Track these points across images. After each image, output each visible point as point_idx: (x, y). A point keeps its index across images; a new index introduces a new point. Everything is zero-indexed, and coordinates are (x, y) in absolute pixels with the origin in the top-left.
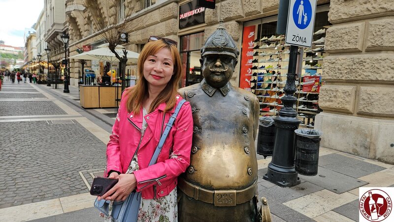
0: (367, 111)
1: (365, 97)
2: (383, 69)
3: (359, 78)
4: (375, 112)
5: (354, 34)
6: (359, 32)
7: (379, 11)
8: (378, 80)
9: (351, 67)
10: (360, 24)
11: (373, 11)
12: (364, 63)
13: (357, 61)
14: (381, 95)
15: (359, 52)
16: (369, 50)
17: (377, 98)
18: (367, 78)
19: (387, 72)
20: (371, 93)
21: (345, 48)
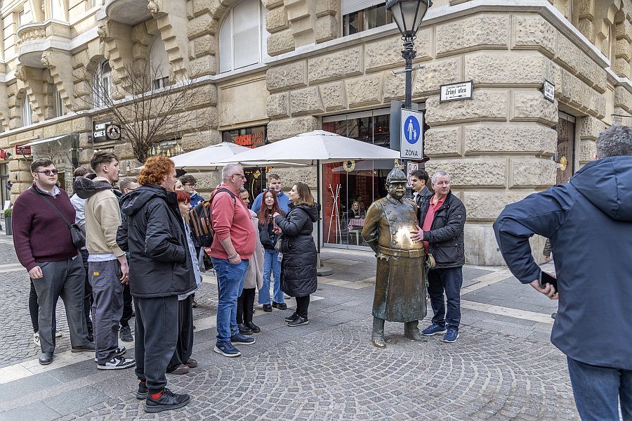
0: (473, 217)
1: (468, 203)
2: (482, 174)
3: (462, 183)
4: (479, 217)
5: (452, 138)
6: (457, 136)
7: (473, 116)
8: (479, 185)
9: (453, 172)
10: (456, 128)
11: (468, 117)
12: (465, 169)
13: (458, 165)
14: (483, 200)
15: (459, 156)
16: (468, 155)
17: (480, 203)
18: (469, 184)
19: (486, 176)
20: (474, 198)
21: (446, 152)
